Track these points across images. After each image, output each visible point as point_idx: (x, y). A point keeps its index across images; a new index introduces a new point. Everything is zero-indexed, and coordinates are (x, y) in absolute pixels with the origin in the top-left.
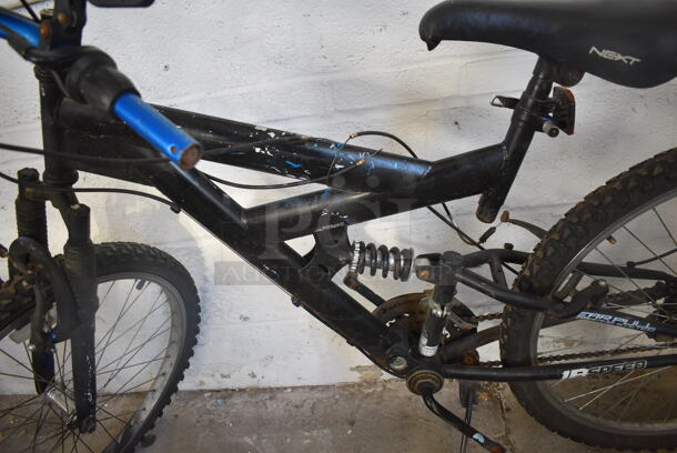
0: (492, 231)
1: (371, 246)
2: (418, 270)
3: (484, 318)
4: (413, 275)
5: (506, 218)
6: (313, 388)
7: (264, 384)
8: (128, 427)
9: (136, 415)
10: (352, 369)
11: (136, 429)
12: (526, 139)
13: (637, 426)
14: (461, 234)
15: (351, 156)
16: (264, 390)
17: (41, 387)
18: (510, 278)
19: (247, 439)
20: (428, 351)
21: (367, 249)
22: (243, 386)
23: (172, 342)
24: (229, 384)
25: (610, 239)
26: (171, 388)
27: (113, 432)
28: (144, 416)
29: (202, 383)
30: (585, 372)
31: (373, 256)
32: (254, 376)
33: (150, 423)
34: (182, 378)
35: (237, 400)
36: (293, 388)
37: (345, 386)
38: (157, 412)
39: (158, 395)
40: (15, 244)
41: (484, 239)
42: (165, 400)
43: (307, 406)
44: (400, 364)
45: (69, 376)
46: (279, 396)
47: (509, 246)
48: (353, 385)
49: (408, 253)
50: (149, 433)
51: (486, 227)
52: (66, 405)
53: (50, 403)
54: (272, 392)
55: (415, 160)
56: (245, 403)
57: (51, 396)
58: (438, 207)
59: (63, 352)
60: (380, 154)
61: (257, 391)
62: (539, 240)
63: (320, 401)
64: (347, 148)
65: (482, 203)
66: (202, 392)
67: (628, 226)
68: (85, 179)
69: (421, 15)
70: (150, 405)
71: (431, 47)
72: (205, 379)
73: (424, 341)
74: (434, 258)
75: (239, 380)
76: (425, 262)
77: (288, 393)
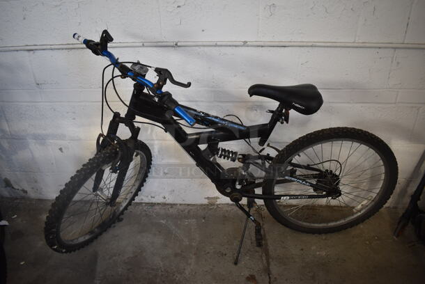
0: (264, 149)
1: (225, 150)
2: (239, 159)
3: (258, 178)
4: (237, 161)
5: (268, 145)
6: (188, 205)
7: (168, 202)
9: (118, 208)
10: (205, 198)
11: (118, 213)
12: (275, 123)
13: (308, 224)
14: (253, 149)
15: (224, 122)
16: (168, 204)
18: (267, 165)
19: (163, 221)
20: (238, 187)
21: (224, 150)
22: (159, 202)
24: (154, 201)
25: (299, 155)
26: (133, 199)
28: (122, 209)
29: (142, 200)
30: (288, 198)
31: (225, 153)
32: (165, 198)
33: (122, 213)
35: (157, 207)
36: (180, 204)
37: (202, 205)
38: (126, 208)
39: (128, 201)
41: (261, 151)
42: (130, 204)
43: (186, 211)
44: (228, 190)
46: (175, 207)
47: (268, 155)
48: (205, 205)
49: (236, 153)
50: (122, 217)
51: (262, 148)
54: (172, 205)
55: (242, 125)
56: (160, 209)
58: (247, 140)
60: (232, 122)
61: (165, 204)
62: (277, 153)
63: (191, 209)
64: (223, 120)
65: (260, 140)
66: (142, 203)
67: (305, 151)
68: (138, 118)
69: (249, 87)
71: (251, 96)
72: (144, 198)
73: (237, 183)
74: (244, 156)
75: (158, 199)
76: (241, 156)
77: (178, 206)
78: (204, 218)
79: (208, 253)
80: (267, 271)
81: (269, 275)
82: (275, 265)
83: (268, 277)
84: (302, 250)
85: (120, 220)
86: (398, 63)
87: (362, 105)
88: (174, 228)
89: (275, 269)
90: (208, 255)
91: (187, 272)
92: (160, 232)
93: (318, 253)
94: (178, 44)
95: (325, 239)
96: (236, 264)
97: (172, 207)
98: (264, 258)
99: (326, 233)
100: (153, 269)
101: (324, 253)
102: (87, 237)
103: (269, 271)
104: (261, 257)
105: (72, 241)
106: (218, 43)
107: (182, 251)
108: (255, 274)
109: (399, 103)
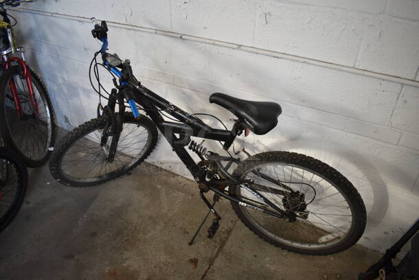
1: (195, 143)
2: (206, 155)
5: (243, 150)
8: (124, 166)
9: (128, 164)
11: (127, 168)
15: (190, 120)
16: (172, 174)
17: (102, 145)
19: (159, 186)
20: (207, 179)
22: (166, 169)
23: (146, 145)
26: (142, 160)
27: (119, 167)
28: (130, 165)
30: (245, 205)
32: (171, 167)
33: (131, 169)
34: (146, 158)
35: (162, 173)
36: (182, 177)
38: (135, 165)
39: (137, 160)
40: (106, 106)
42: (138, 163)
43: (183, 184)
44: (197, 180)
45: (110, 145)
46: (176, 177)
47: (239, 159)
49: (205, 149)
50: (130, 172)
52: (107, 152)
53: (103, 150)
54: (175, 175)
57: (104, 148)
59: (110, 138)
63: (188, 184)
64: (191, 117)
65: (225, 145)
66: (153, 165)
70: (133, 162)
73: (207, 176)
74: (212, 153)
75: (166, 167)
76: (209, 154)
77: (179, 178)
78: (192, 195)
79: (175, 226)
80: (211, 262)
81: (211, 264)
82: (222, 259)
83: (208, 266)
84: (255, 256)
85: (129, 174)
86: (405, 101)
87: (357, 136)
88: (164, 195)
89: (218, 262)
90: (174, 228)
91: (149, 235)
92: (151, 194)
93: (268, 265)
94: (183, 37)
95: (285, 256)
96: (190, 244)
97: (174, 177)
98: (216, 249)
99: (289, 251)
100: (127, 222)
101: (273, 268)
102: (95, 180)
103: (213, 262)
104: (216, 247)
105: (79, 179)
106: (216, 43)
107: (157, 217)
108: (200, 259)
109: (401, 145)
